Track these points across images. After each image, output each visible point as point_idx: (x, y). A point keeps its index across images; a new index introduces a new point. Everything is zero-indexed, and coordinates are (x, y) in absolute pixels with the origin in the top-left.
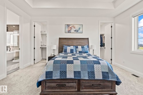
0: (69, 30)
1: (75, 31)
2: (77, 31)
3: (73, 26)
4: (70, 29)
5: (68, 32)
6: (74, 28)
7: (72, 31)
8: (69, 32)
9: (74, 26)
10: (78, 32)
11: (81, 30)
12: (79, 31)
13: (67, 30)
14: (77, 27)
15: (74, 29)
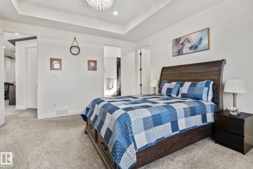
0: (179, 49)
1: (191, 48)
2: (194, 48)
3: (187, 39)
4: (181, 46)
5: (177, 54)
6: (189, 42)
7: (186, 50)
8: (180, 53)
9: (189, 37)
10: (196, 50)
11: (205, 42)
12: (200, 47)
13: (176, 50)
14: (194, 39)
15: (189, 45)
